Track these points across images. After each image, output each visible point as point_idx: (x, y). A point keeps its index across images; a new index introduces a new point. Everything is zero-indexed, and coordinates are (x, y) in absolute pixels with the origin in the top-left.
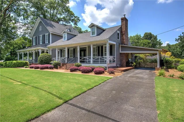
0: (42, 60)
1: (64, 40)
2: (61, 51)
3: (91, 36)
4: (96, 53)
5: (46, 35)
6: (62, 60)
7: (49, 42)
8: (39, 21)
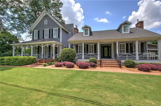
0: (68, 56)
1: (85, 35)
2: (77, 46)
3: (123, 33)
4: (123, 49)
5: (55, 30)
6: (91, 56)
7: (59, 36)
8: (45, 14)
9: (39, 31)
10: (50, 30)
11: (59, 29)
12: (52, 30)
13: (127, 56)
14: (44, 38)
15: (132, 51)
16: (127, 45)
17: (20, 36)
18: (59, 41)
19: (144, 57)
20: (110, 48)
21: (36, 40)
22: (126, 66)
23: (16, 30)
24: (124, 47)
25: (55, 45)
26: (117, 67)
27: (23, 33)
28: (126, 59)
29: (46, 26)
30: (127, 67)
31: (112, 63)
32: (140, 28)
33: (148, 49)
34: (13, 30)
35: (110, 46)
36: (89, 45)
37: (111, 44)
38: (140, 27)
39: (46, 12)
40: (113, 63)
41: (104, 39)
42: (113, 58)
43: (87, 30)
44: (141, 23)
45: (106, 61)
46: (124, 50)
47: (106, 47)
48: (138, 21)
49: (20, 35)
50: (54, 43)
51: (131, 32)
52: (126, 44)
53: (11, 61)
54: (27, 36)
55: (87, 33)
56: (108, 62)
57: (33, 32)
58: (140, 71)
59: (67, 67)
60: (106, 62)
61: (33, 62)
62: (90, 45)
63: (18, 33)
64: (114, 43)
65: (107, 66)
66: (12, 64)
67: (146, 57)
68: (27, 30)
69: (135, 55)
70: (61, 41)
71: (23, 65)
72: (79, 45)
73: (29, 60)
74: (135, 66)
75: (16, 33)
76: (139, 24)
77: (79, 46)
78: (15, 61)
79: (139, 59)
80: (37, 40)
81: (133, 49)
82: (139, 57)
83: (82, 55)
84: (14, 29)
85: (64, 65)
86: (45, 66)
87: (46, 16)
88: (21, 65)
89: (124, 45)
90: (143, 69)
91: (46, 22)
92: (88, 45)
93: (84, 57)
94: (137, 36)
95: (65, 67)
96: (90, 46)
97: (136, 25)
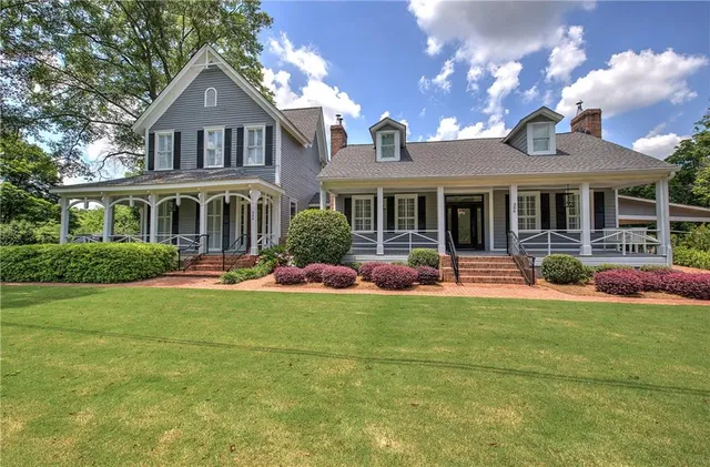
1: (383, 156)
2: (348, 202)
3: (530, 151)
4: (530, 216)
5: (251, 132)
6: (410, 243)
7: (269, 160)
8: (207, 64)
9: (178, 136)
10: (228, 132)
11: (270, 130)
12: (241, 131)
13: (549, 243)
14: (200, 164)
15: (561, 224)
16: (545, 198)
17: (76, 154)
18: (271, 180)
19: (608, 247)
20: (479, 210)
21: (163, 175)
22: (550, 277)
23: (54, 126)
24: (533, 205)
25: (259, 195)
26: (520, 282)
27: (87, 140)
28: (547, 253)
29: (213, 116)
30: (556, 281)
31: (496, 266)
32: (589, 136)
33: (619, 217)
34: (43, 126)
35: (481, 205)
36: (397, 197)
37: (482, 195)
38: (588, 133)
39: (211, 56)
40: (501, 266)
41: (463, 174)
42: (492, 248)
43: (392, 136)
44: (593, 115)
45: (471, 260)
46: (533, 220)
47: (463, 205)
48: (580, 108)
49: (77, 147)
50: (253, 189)
51: (559, 153)
52: (542, 195)
53: (75, 261)
54: (106, 154)
55: (392, 150)
56: (479, 266)
57: (152, 136)
58: (604, 294)
59: (328, 285)
60: (474, 266)
61: (168, 267)
62: (403, 197)
63: (65, 141)
64: (494, 192)
65: (481, 280)
66: (82, 276)
67: (614, 247)
68: (109, 126)
69: (578, 236)
70: (278, 181)
71: (129, 281)
72: (354, 198)
73: (152, 259)
74: (583, 278)
75: (59, 137)
76: (586, 119)
77: (357, 201)
78: (97, 264)
79: (593, 252)
80: (168, 173)
81: (568, 216)
82: (593, 247)
83: (374, 236)
84: (47, 121)
85: (315, 278)
86: (232, 281)
87: (213, 73)
88: (124, 281)
89: (533, 199)
90: (617, 285)
91: (211, 97)
92: (393, 198)
93: (385, 246)
94: (588, 168)
95: (322, 284)
96: (400, 201)
97: (572, 125)
